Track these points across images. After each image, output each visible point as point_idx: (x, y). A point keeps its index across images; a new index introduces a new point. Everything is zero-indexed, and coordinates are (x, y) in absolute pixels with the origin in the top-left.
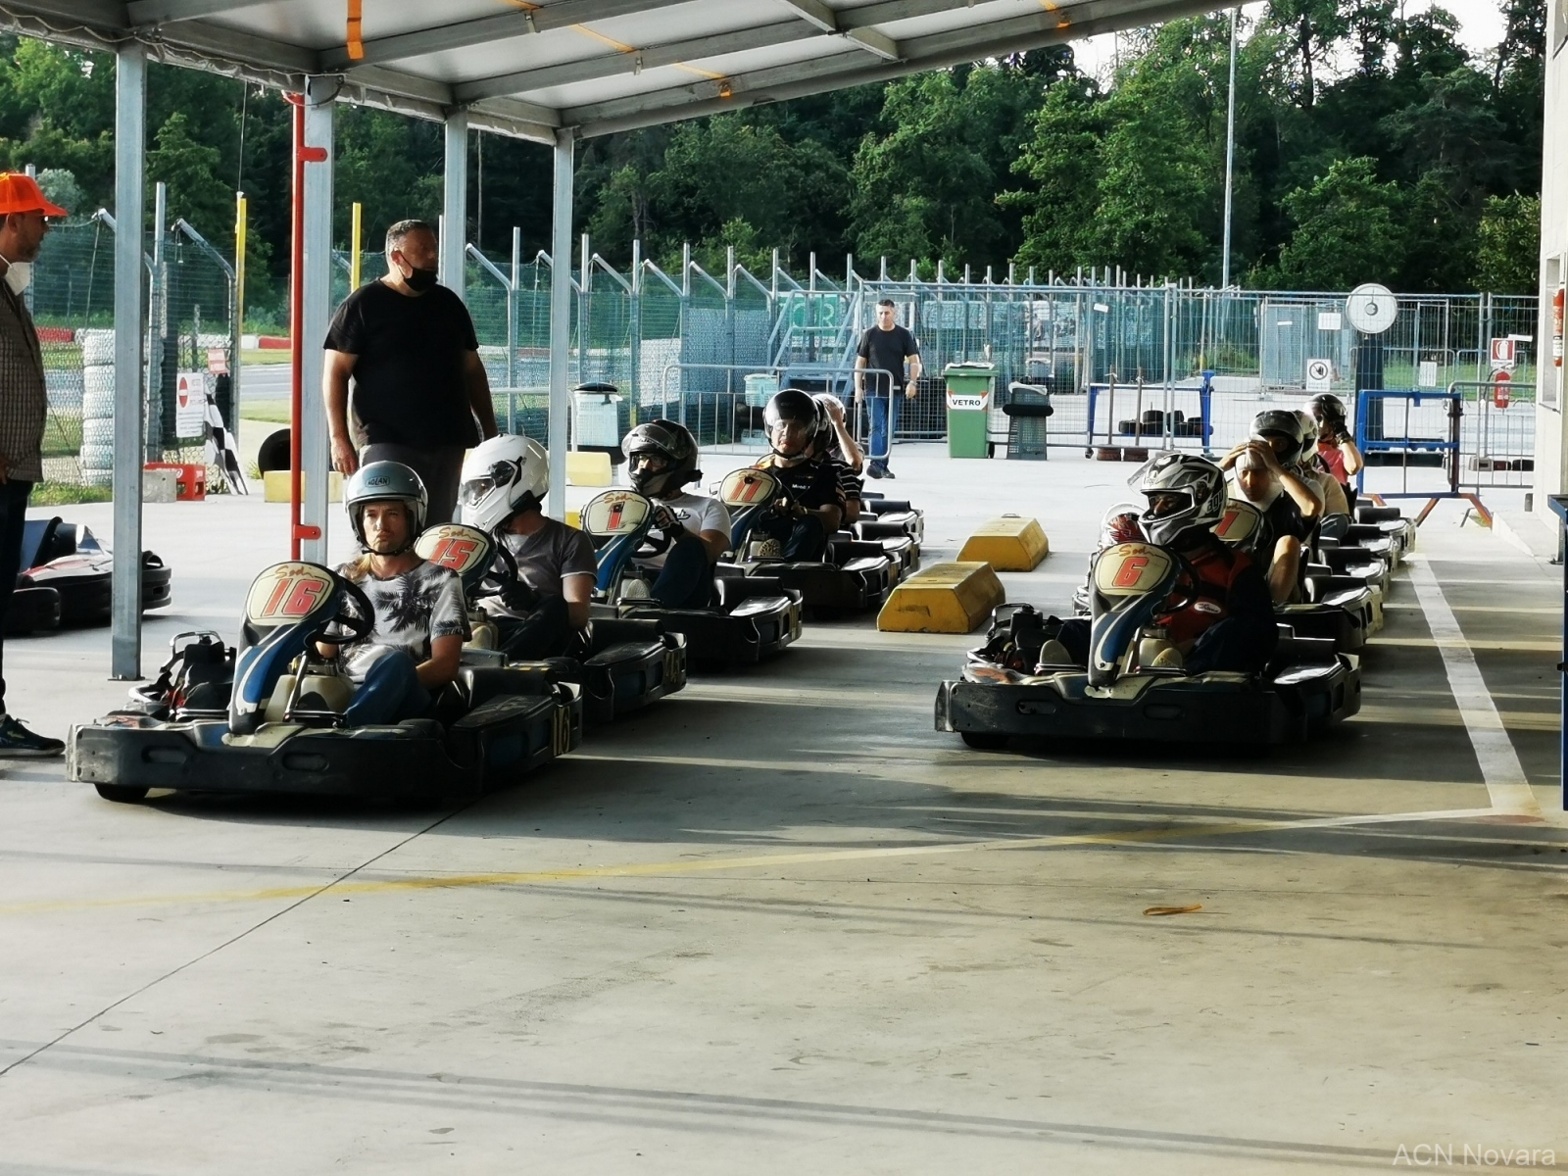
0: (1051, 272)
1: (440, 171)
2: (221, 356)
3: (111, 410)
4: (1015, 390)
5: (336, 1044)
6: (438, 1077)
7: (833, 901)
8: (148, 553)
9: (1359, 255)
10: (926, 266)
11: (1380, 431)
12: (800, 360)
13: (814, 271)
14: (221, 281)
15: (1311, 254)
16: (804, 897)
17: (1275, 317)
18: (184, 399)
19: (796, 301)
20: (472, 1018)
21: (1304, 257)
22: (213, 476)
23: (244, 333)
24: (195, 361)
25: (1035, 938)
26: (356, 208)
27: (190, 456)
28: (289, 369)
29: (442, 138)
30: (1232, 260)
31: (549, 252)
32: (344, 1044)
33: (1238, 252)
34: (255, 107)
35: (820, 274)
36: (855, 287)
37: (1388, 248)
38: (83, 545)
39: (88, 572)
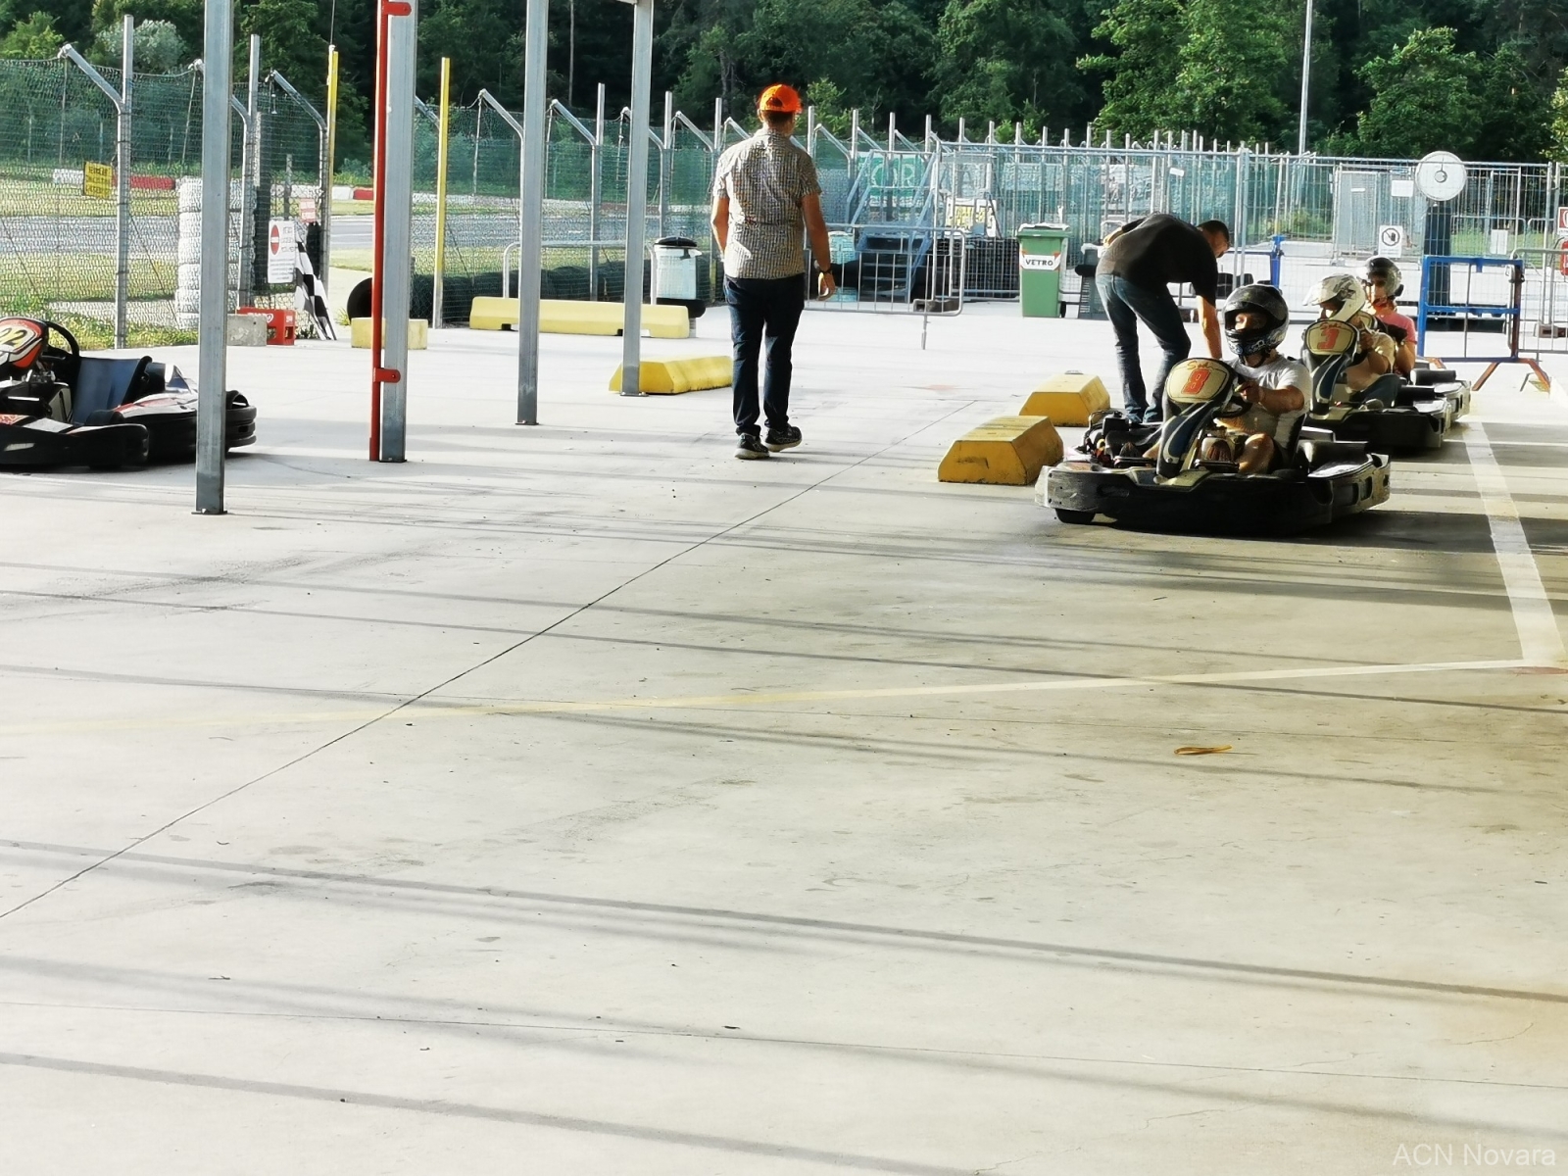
0: (1128, 135)
2: (312, 205)
4: (1087, 251)
5: (393, 858)
6: (488, 891)
7: (875, 735)
8: (234, 393)
9: (1436, 125)
10: (1006, 129)
11: (1446, 297)
12: (878, 219)
13: (893, 131)
14: (312, 132)
15: (1388, 122)
16: (847, 731)
17: (1351, 182)
18: (275, 247)
19: (877, 161)
20: (523, 836)
21: (1381, 125)
22: (303, 321)
23: (335, 184)
24: (287, 210)
25: (1068, 773)
26: (446, 63)
27: (281, 302)
28: (371, 221)
30: (1309, 127)
32: (400, 857)
33: (1316, 118)
35: (899, 135)
36: (933, 149)
37: (1465, 118)
38: (172, 384)
39: (179, 410)
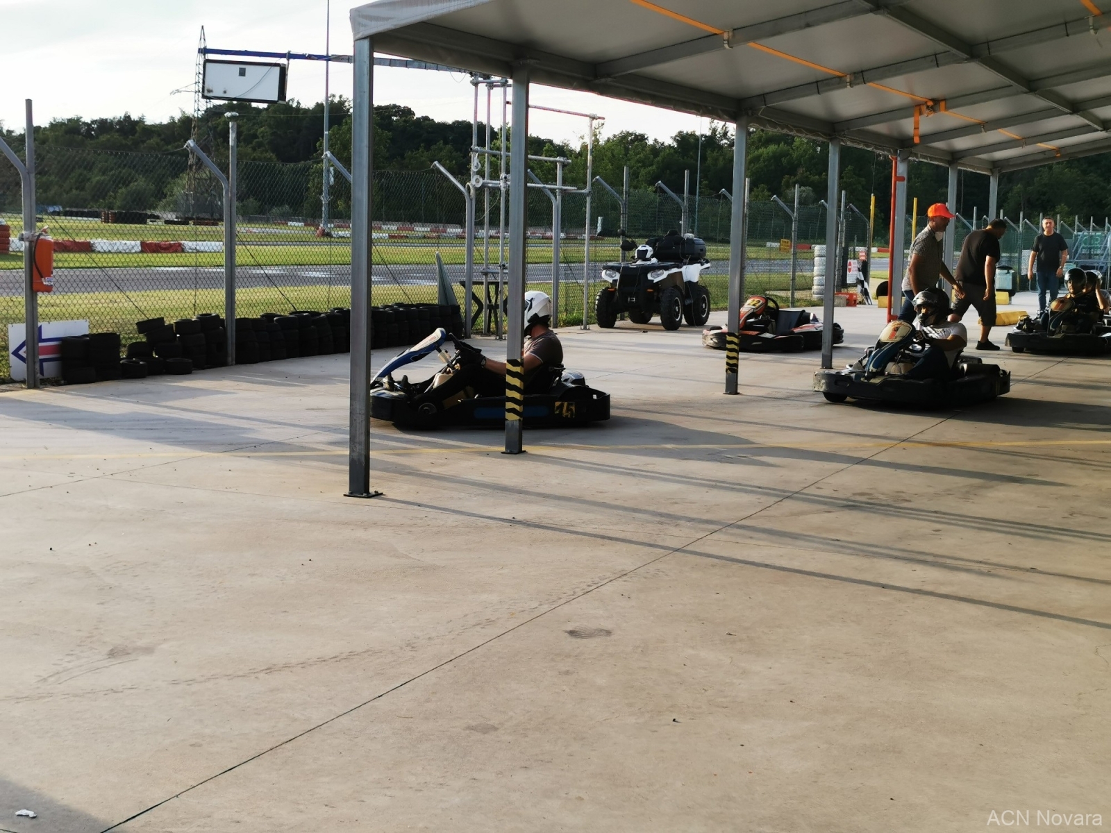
1: (947, 187)
3: (824, 273)
8: (836, 324)
12: (1085, 258)
13: (1092, 224)
14: (865, 226)
18: (850, 270)
19: (1084, 235)
23: (873, 247)
24: (854, 256)
26: (915, 200)
28: (888, 260)
29: (948, 174)
31: (987, 216)
34: (879, 163)
35: (1094, 225)
36: (1108, 230)
38: (813, 320)
39: (815, 330)
